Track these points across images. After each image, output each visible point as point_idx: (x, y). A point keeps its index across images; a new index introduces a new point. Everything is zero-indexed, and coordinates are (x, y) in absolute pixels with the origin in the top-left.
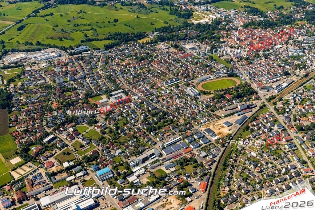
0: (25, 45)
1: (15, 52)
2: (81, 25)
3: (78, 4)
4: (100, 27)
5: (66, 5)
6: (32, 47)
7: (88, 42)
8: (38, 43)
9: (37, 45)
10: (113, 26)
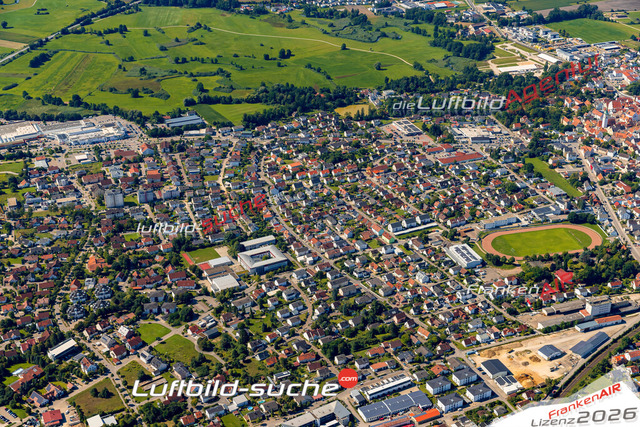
0: (44, 104)
1: (16, 119)
2: (192, 60)
3: (193, 7)
4: (242, 69)
5: (162, 9)
6: (61, 110)
7: (204, 106)
8: (77, 101)
9: (72, 104)
10: (276, 66)
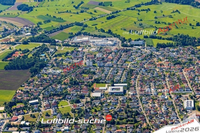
2: (162, 23)
4: (177, 28)
